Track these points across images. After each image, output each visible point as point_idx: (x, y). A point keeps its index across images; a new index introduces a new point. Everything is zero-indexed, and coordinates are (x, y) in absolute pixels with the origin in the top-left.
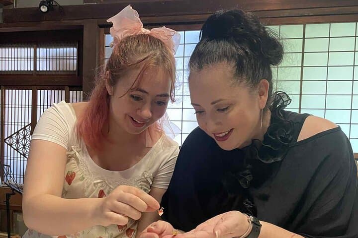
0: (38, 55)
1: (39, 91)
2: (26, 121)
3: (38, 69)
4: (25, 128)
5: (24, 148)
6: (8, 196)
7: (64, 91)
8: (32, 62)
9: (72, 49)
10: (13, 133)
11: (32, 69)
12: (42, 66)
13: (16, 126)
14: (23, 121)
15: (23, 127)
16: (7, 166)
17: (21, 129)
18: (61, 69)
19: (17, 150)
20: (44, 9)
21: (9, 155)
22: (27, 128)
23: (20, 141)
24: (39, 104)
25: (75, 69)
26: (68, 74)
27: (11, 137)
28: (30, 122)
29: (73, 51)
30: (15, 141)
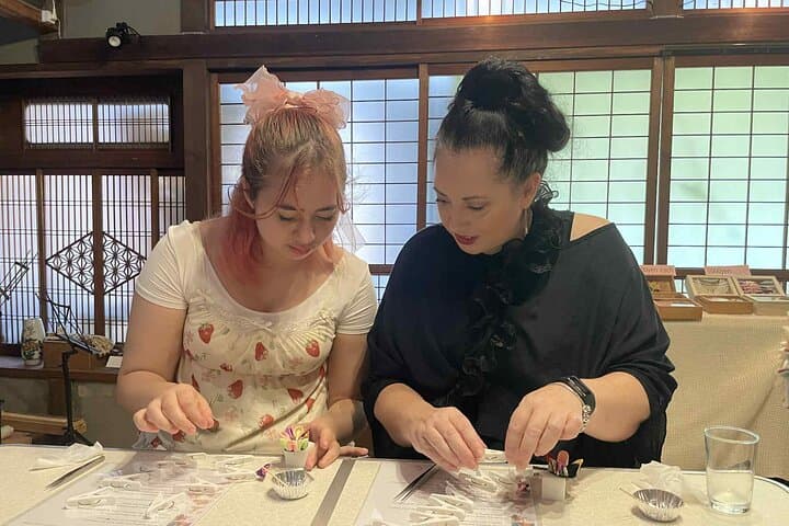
0: (100, 117)
1: (104, 177)
2: (84, 228)
3: (101, 140)
4: (81, 240)
5: (82, 273)
6: (66, 356)
7: (148, 178)
8: (91, 128)
9: (160, 106)
10: (60, 249)
11: (91, 140)
12: (108, 135)
13: (66, 238)
14: (78, 228)
15: (78, 238)
16: (64, 306)
17: (76, 242)
18: (142, 140)
19: (70, 278)
20: (115, 42)
21: (55, 287)
22: (86, 240)
23: (74, 263)
24: (104, 198)
25: (167, 139)
26: (156, 148)
27: (57, 255)
28: (91, 229)
29: (162, 110)
30: (65, 263)
